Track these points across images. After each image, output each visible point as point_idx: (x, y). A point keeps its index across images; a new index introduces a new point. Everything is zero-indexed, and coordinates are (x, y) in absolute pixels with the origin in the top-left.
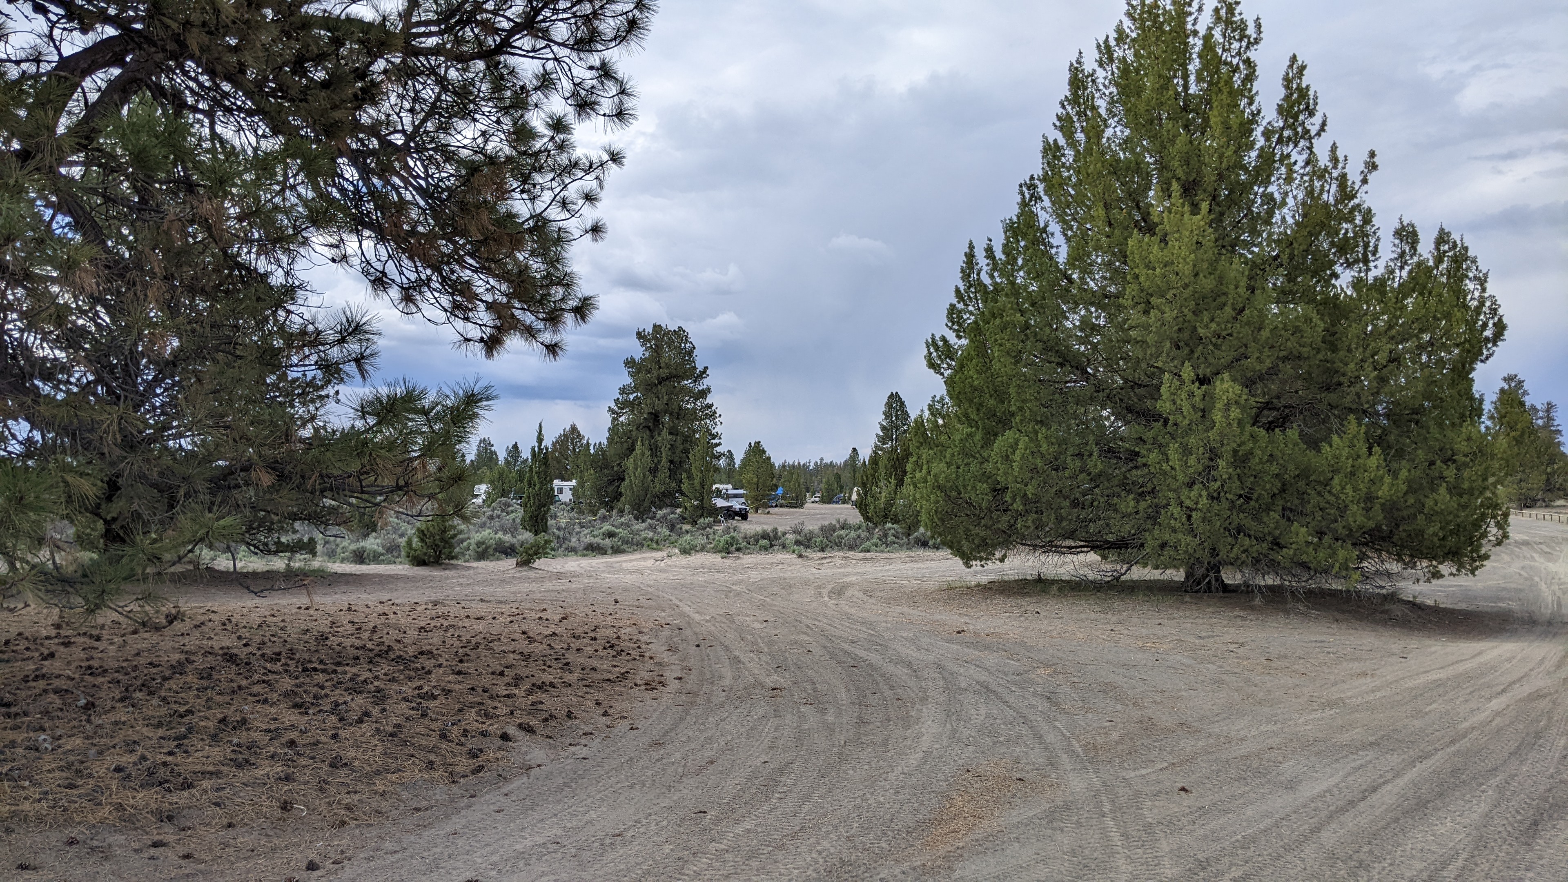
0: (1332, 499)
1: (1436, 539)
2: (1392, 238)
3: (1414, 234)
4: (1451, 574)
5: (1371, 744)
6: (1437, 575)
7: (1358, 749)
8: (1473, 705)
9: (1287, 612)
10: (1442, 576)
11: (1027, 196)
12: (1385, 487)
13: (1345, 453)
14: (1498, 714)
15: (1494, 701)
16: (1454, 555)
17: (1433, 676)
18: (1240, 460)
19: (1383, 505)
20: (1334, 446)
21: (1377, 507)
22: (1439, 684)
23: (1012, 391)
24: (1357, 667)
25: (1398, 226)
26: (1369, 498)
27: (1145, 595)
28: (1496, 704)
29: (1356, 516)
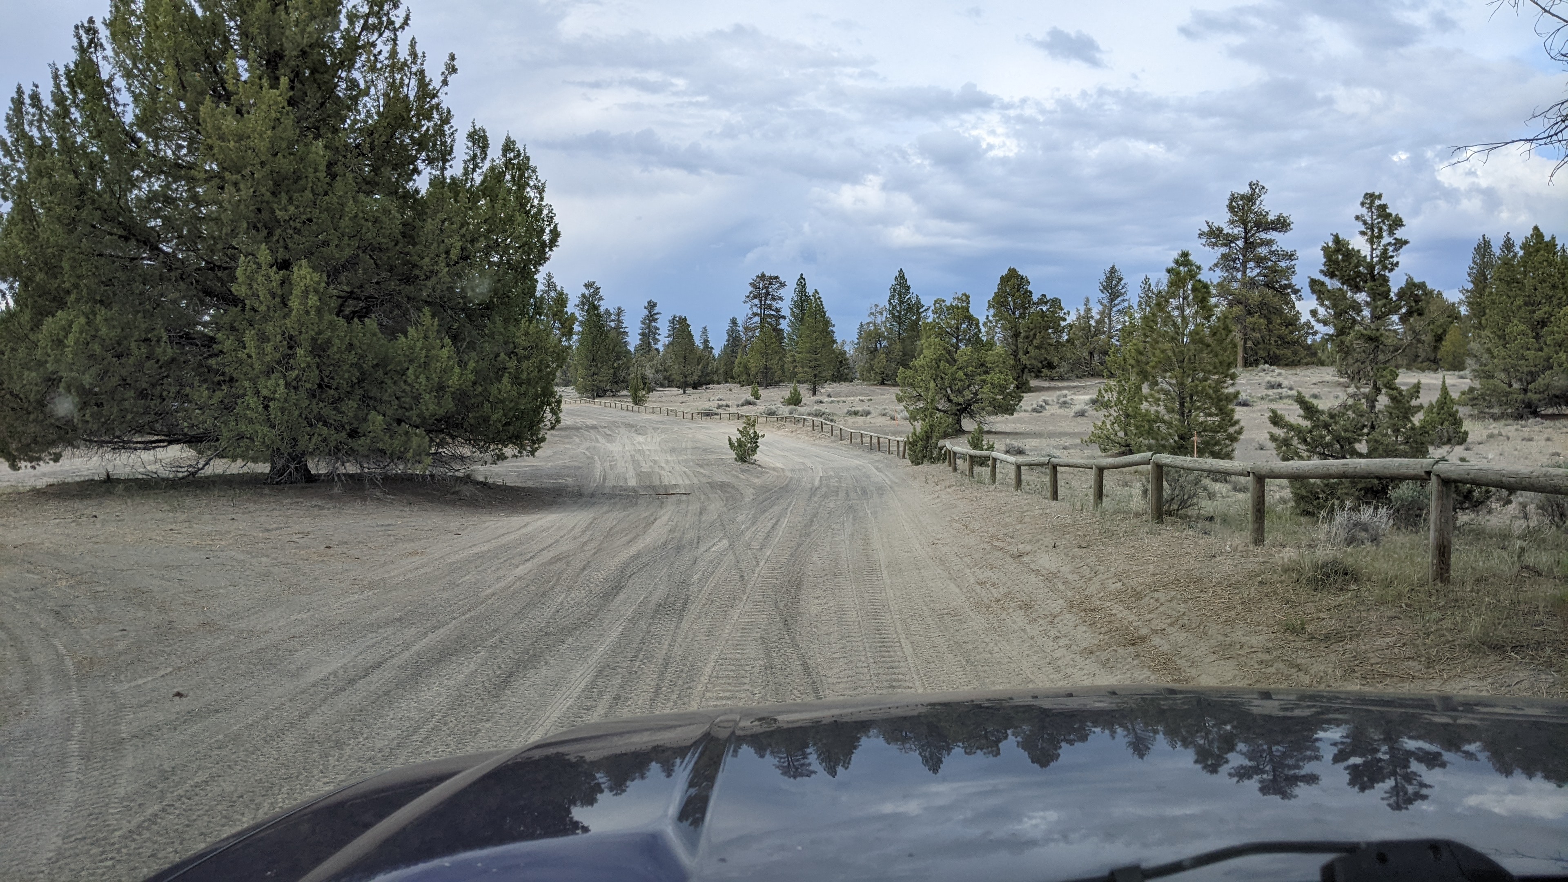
0: (408, 388)
1: (499, 425)
2: (465, 141)
3: (485, 138)
4: (515, 456)
5: (396, 620)
6: (501, 457)
7: (379, 627)
8: (501, 573)
9: (364, 499)
10: (506, 458)
11: (85, 41)
12: (455, 377)
13: (419, 344)
14: (520, 579)
15: (521, 567)
16: (516, 439)
17: (476, 550)
18: (319, 349)
19: (453, 393)
20: (410, 337)
21: (448, 396)
22: (481, 556)
23: (65, 265)
24: (409, 547)
25: (472, 130)
26: (441, 388)
27: (220, 490)
28: (520, 571)
29: (430, 405)
